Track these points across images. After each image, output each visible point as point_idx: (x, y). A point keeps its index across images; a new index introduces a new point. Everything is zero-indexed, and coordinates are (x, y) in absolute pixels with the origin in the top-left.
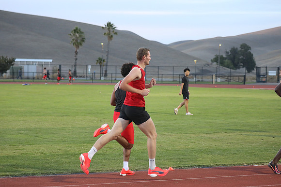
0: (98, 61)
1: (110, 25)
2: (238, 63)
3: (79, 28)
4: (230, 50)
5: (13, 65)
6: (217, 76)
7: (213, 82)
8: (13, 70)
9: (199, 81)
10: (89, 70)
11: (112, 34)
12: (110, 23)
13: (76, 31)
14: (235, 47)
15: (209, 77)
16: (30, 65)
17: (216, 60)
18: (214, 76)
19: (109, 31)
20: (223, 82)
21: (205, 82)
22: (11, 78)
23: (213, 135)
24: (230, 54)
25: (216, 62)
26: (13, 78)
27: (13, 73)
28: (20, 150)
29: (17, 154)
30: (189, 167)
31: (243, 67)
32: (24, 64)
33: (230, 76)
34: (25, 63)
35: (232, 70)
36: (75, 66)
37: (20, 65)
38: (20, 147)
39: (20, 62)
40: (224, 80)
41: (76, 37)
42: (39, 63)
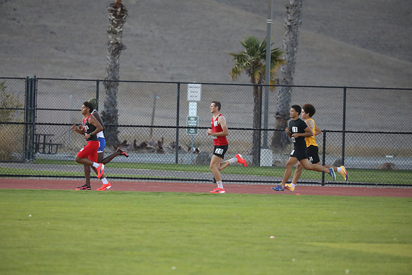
0: (240, 58)
10: (193, 110)
36: (112, 83)
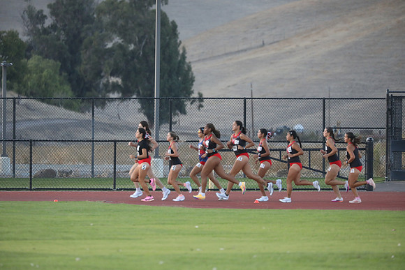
2: (98, 74)
24: (48, 22)
31: (126, 94)
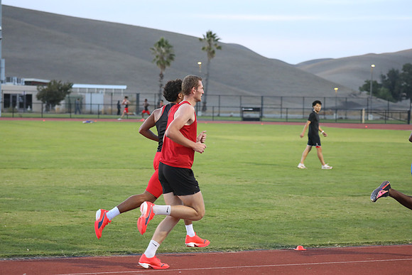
1: (210, 35)
3: (165, 39)
4: (388, 72)
5: (69, 93)
6: (368, 112)
7: (361, 120)
8: (69, 101)
9: (341, 118)
11: (214, 48)
12: (211, 33)
13: (161, 44)
14: (396, 69)
15: (356, 112)
16: (94, 93)
17: (366, 87)
18: (364, 112)
19: (210, 44)
20: (377, 120)
21: (350, 120)
22: (66, 113)
23: (362, 198)
25: (367, 90)
26: (70, 112)
27: (69, 105)
28: (79, 217)
29: (75, 224)
30: (327, 245)
32: (85, 92)
33: (388, 111)
34: (87, 90)
35: (391, 103)
36: (160, 95)
37: (79, 94)
38: (80, 213)
39: (80, 88)
40: (378, 117)
41: (162, 52)
42: (107, 91)
